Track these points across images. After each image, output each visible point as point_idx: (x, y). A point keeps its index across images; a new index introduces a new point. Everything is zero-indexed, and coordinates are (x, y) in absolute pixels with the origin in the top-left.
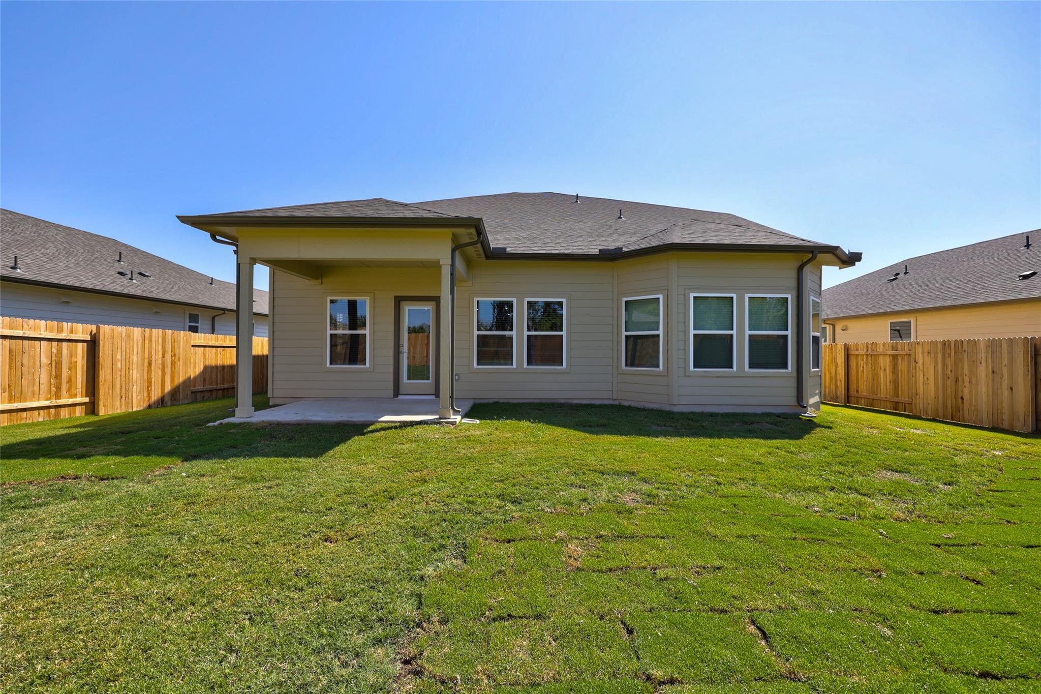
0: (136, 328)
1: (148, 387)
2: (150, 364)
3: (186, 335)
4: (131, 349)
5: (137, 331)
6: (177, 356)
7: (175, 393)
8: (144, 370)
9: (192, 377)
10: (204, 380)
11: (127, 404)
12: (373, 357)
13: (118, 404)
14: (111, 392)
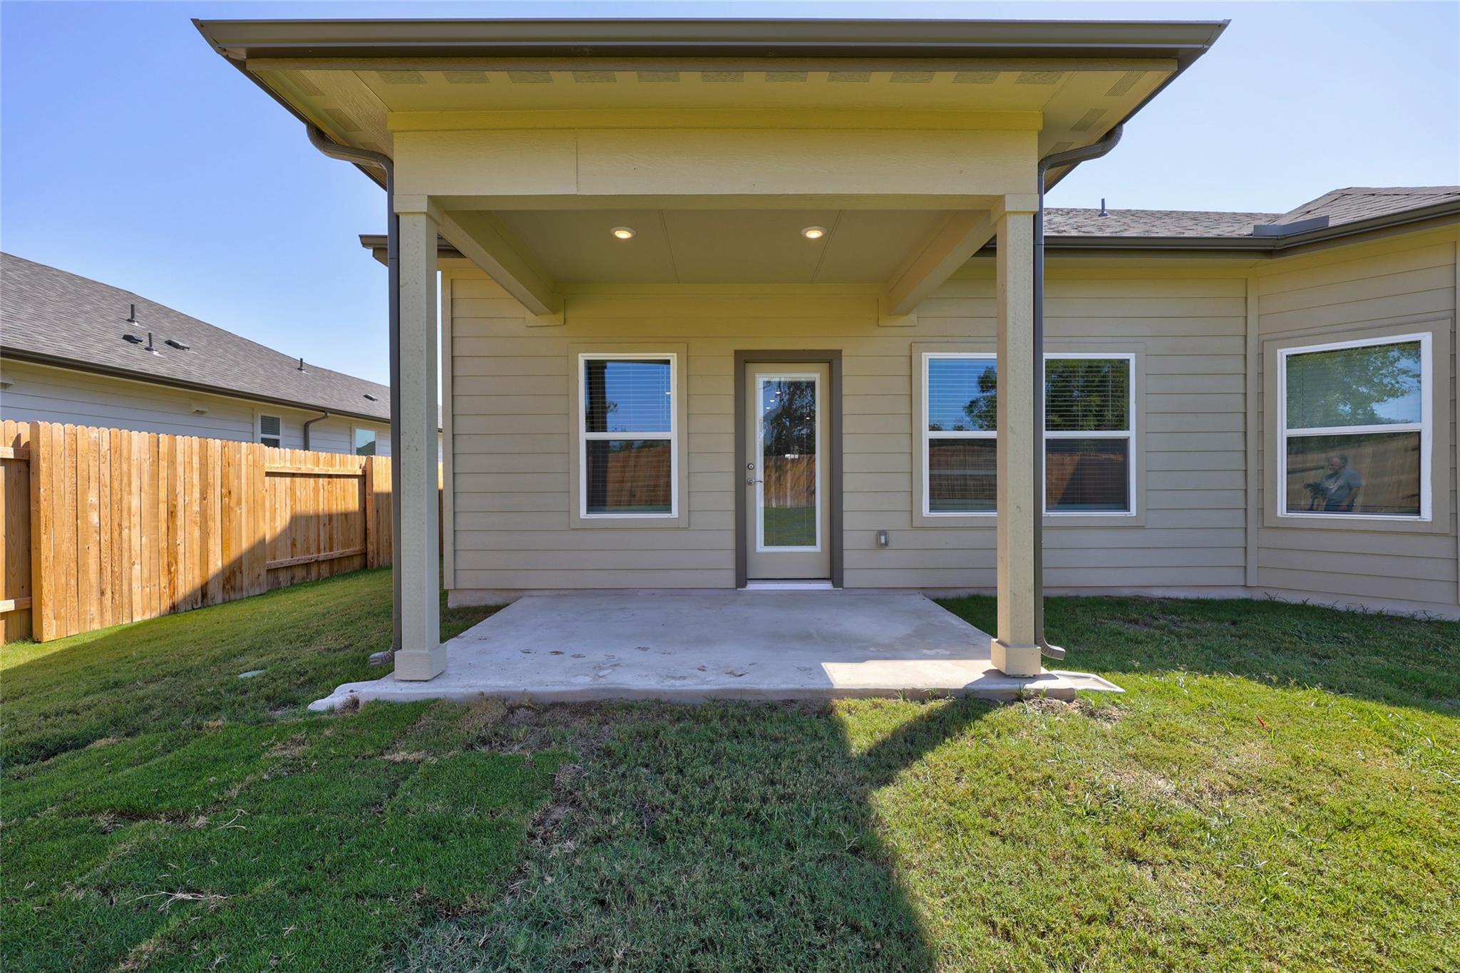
0: (134, 433)
1: (169, 565)
2: (172, 514)
3: (252, 452)
4: (125, 480)
5: (139, 441)
6: (234, 495)
7: (231, 577)
8: (157, 528)
9: (268, 538)
10: (294, 545)
11: (117, 608)
12: (688, 493)
13: (94, 609)
14: (73, 582)
